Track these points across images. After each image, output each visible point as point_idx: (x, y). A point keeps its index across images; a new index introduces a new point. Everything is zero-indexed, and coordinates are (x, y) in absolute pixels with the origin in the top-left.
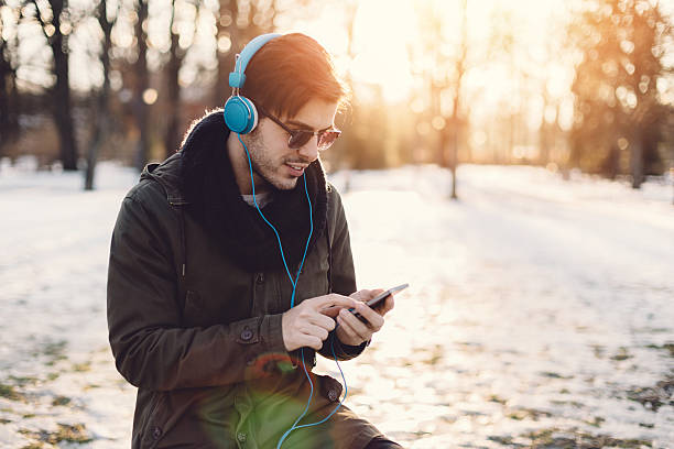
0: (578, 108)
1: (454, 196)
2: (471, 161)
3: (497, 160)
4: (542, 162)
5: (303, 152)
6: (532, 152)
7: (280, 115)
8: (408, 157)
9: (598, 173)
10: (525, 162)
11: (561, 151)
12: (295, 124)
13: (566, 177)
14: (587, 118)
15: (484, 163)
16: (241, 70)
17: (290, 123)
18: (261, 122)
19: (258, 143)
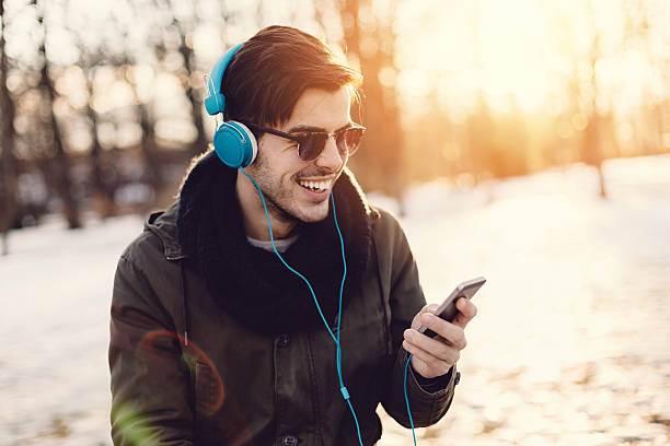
1: (603, 194)
2: (619, 155)
15: (634, 155)
16: (216, 91)
17: (293, 130)
18: (260, 144)
19: (263, 169)
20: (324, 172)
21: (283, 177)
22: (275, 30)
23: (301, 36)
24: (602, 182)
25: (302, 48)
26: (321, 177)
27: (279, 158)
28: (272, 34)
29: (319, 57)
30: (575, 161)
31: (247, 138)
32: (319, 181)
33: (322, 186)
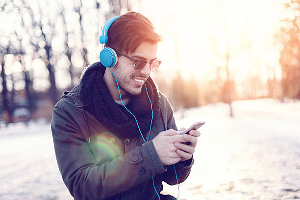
0: (283, 70)
1: (232, 115)
2: (237, 99)
3: (250, 97)
4: (270, 96)
5: (142, 72)
6: (265, 92)
7: (127, 53)
8: (209, 101)
9: (297, 98)
10: (262, 97)
11: (279, 91)
12: (136, 57)
13: (282, 101)
14: (288, 74)
15: (244, 99)
16: (105, 34)
17: (134, 57)
18: (119, 59)
19: (118, 70)
20: (142, 76)
21: (126, 75)
22: (133, 14)
23: (144, 18)
24: (231, 110)
25: (144, 24)
26: (140, 78)
27: (126, 67)
28: (133, 16)
29: (150, 29)
30: (219, 102)
31: (114, 56)
32: (139, 79)
33: (140, 81)
